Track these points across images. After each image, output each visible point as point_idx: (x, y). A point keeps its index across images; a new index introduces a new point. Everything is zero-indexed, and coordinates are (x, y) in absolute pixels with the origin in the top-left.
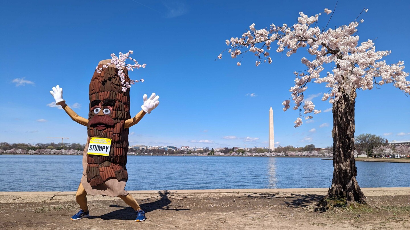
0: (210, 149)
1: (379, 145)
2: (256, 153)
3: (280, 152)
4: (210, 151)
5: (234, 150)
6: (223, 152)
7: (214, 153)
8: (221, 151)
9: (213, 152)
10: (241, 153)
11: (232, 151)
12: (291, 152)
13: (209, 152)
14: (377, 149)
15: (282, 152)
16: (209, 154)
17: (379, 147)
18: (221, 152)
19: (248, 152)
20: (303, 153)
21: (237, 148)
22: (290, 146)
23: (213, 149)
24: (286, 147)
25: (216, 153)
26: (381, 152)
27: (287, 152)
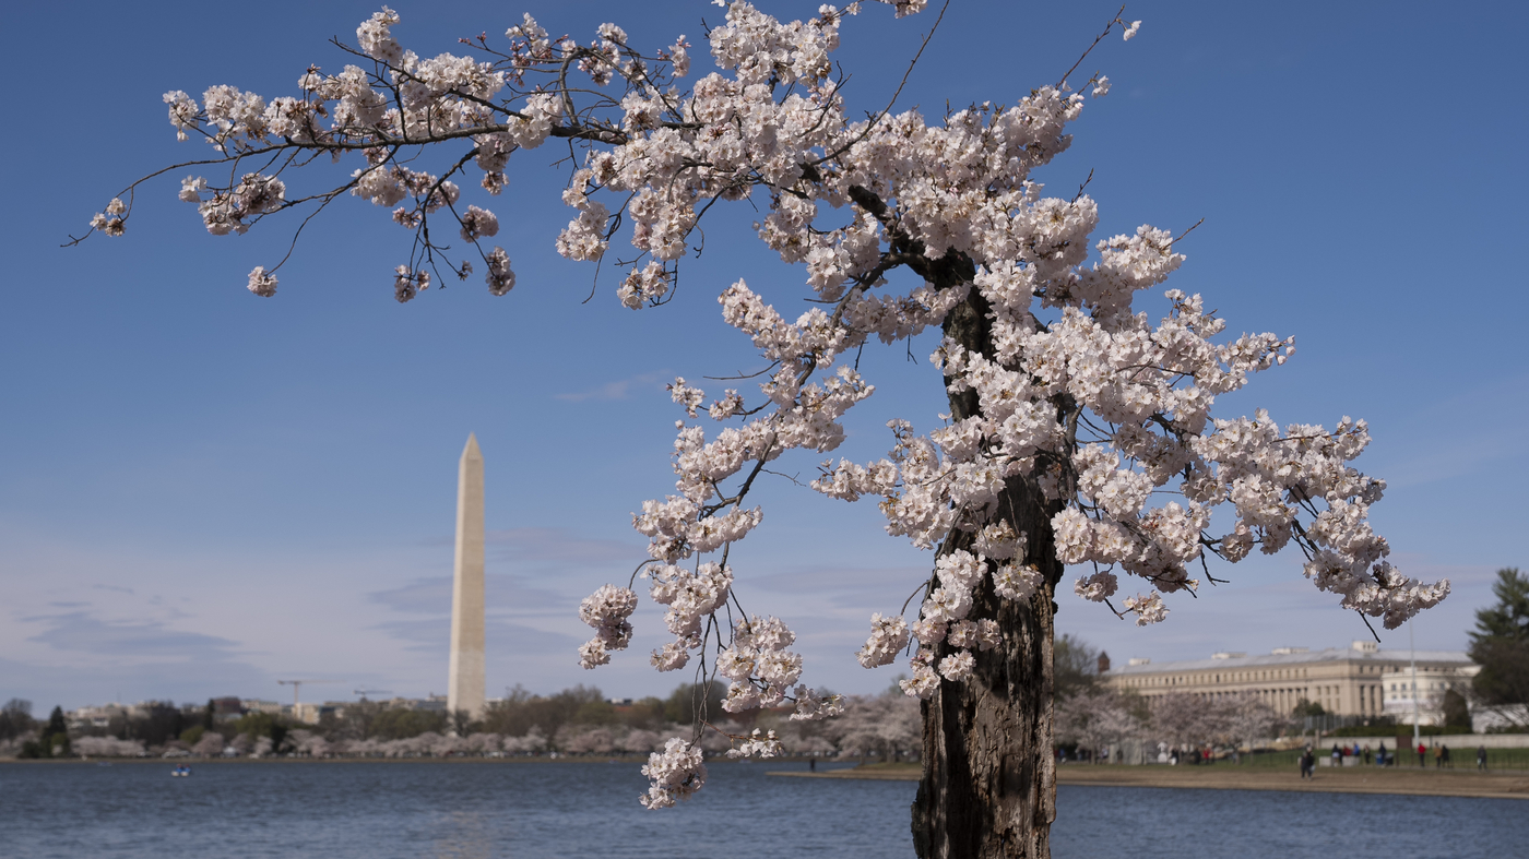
0: (41, 713)
1: (1070, 686)
2: (364, 738)
3: (521, 732)
4: (35, 725)
5: (217, 718)
6: (137, 737)
7: (66, 744)
8: (123, 726)
9: (57, 735)
10: (261, 738)
11: (197, 728)
12: (586, 730)
13: (33, 737)
14: (1062, 714)
15: (535, 728)
16: (31, 751)
17: (1068, 698)
18: (122, 736)
19: (314, 730)
20: (659, 733)
21: (233, 705)
22: (581, 691)
23: (65, 710)
24: (559, 697)
25: (86, 743)
26: (1077, 730)
27: (563, 730)
